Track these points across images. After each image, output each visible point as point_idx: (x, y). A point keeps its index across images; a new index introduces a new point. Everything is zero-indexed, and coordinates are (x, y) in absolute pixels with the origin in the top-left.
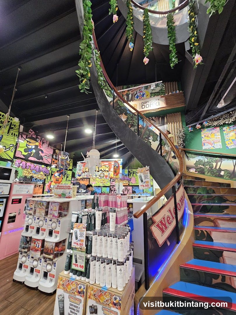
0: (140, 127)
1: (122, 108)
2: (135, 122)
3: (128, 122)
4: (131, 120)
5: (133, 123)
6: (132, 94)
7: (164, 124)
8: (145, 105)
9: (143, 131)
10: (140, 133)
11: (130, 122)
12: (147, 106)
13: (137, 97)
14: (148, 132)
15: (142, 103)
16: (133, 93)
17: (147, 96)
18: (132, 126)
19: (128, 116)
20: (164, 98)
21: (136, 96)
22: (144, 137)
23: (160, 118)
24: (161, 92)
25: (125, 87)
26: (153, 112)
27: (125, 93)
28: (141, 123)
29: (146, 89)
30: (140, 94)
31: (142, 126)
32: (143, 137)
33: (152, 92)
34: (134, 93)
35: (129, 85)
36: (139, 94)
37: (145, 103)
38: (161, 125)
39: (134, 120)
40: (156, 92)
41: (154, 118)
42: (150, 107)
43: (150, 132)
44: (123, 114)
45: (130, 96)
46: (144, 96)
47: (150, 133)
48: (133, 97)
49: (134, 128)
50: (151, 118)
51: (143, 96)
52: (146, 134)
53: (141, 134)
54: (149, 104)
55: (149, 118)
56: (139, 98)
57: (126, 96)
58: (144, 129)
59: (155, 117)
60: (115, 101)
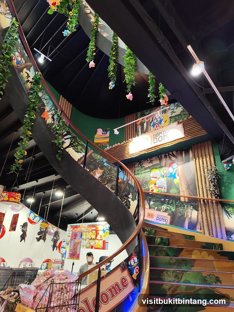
0: (119, 181)
1: (97, 161)
2: (114, 175)
3: (104, 177)
4: (108, 175)
5: (111, 177)
6: (147, 123)
7: (189, 161)
8: (158, 137)
9: (123, 186)
10: (119, 190)
11: (107, 177)
12: (160, 139)
13: (153, 126)
14: (128, 188)
15: (154, 136)
16: (148, 120)
17: (166, 122)
18: (110, 181)
19: (104, 170)
20: (181, 126)
21: (152, 124)
22: (124, 194)
23: (184, 152)
24: (182, 114)
25: (139, 114)
26: (168, 147)
27: (139, 122)
28: (121, 175)
29: (164, 113)
30: (157, 121)
31: (122, 180)
32: (122, 195)
33: (172, 115)
34: (150, 120)
35: (144, 111)
36: (155, 121)
37: (157, 135)
38: (185, 163)
39: (112, 174)
40: (177, 114)
41: (174, 153)
42: (164, 140)
43: (129, 187)
44: (99, 168)
45: (145, 124)
46: (163, 122)
47: (130, 189)
48: (149, 125)
49: (111, 184)
50: (171, 153)
51: (160, 123)
52: (126, 190)
53: (121, 190)
54: (162, 136)
55: (169, 154)
56: (155, 126)
57: (140, 126)
58: (124, 183)
59: (177, 151)
60: (87, 155)
